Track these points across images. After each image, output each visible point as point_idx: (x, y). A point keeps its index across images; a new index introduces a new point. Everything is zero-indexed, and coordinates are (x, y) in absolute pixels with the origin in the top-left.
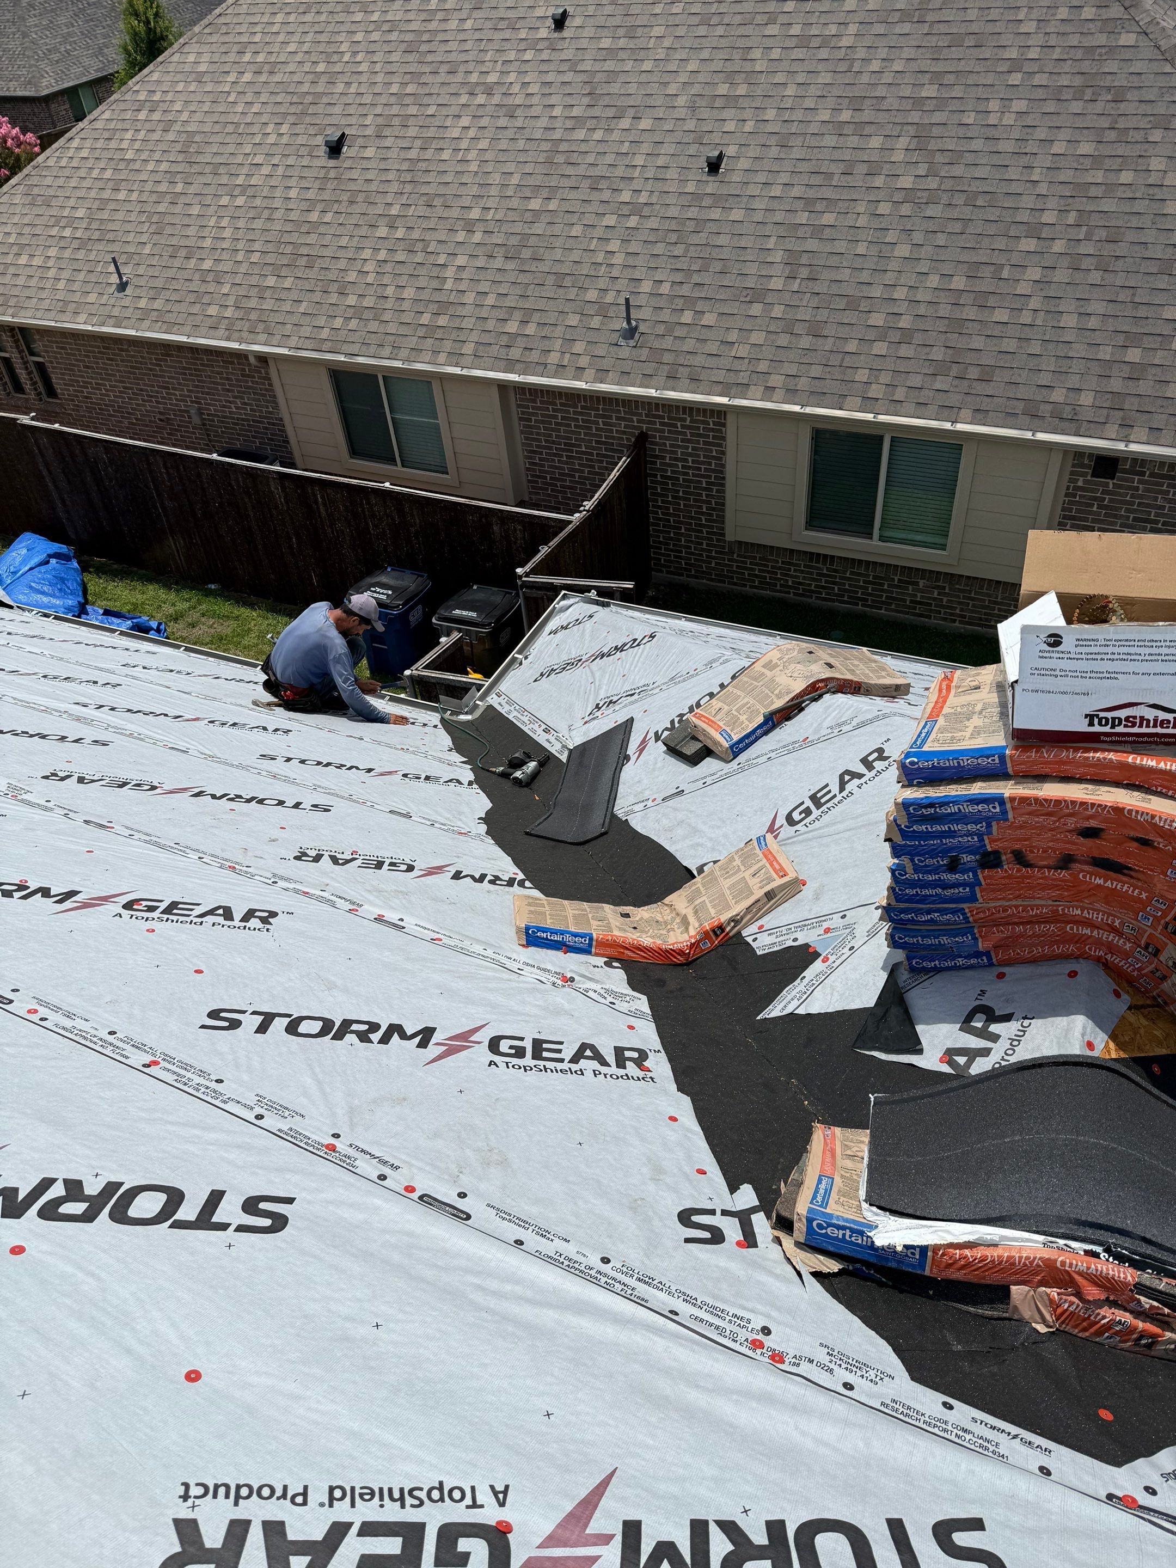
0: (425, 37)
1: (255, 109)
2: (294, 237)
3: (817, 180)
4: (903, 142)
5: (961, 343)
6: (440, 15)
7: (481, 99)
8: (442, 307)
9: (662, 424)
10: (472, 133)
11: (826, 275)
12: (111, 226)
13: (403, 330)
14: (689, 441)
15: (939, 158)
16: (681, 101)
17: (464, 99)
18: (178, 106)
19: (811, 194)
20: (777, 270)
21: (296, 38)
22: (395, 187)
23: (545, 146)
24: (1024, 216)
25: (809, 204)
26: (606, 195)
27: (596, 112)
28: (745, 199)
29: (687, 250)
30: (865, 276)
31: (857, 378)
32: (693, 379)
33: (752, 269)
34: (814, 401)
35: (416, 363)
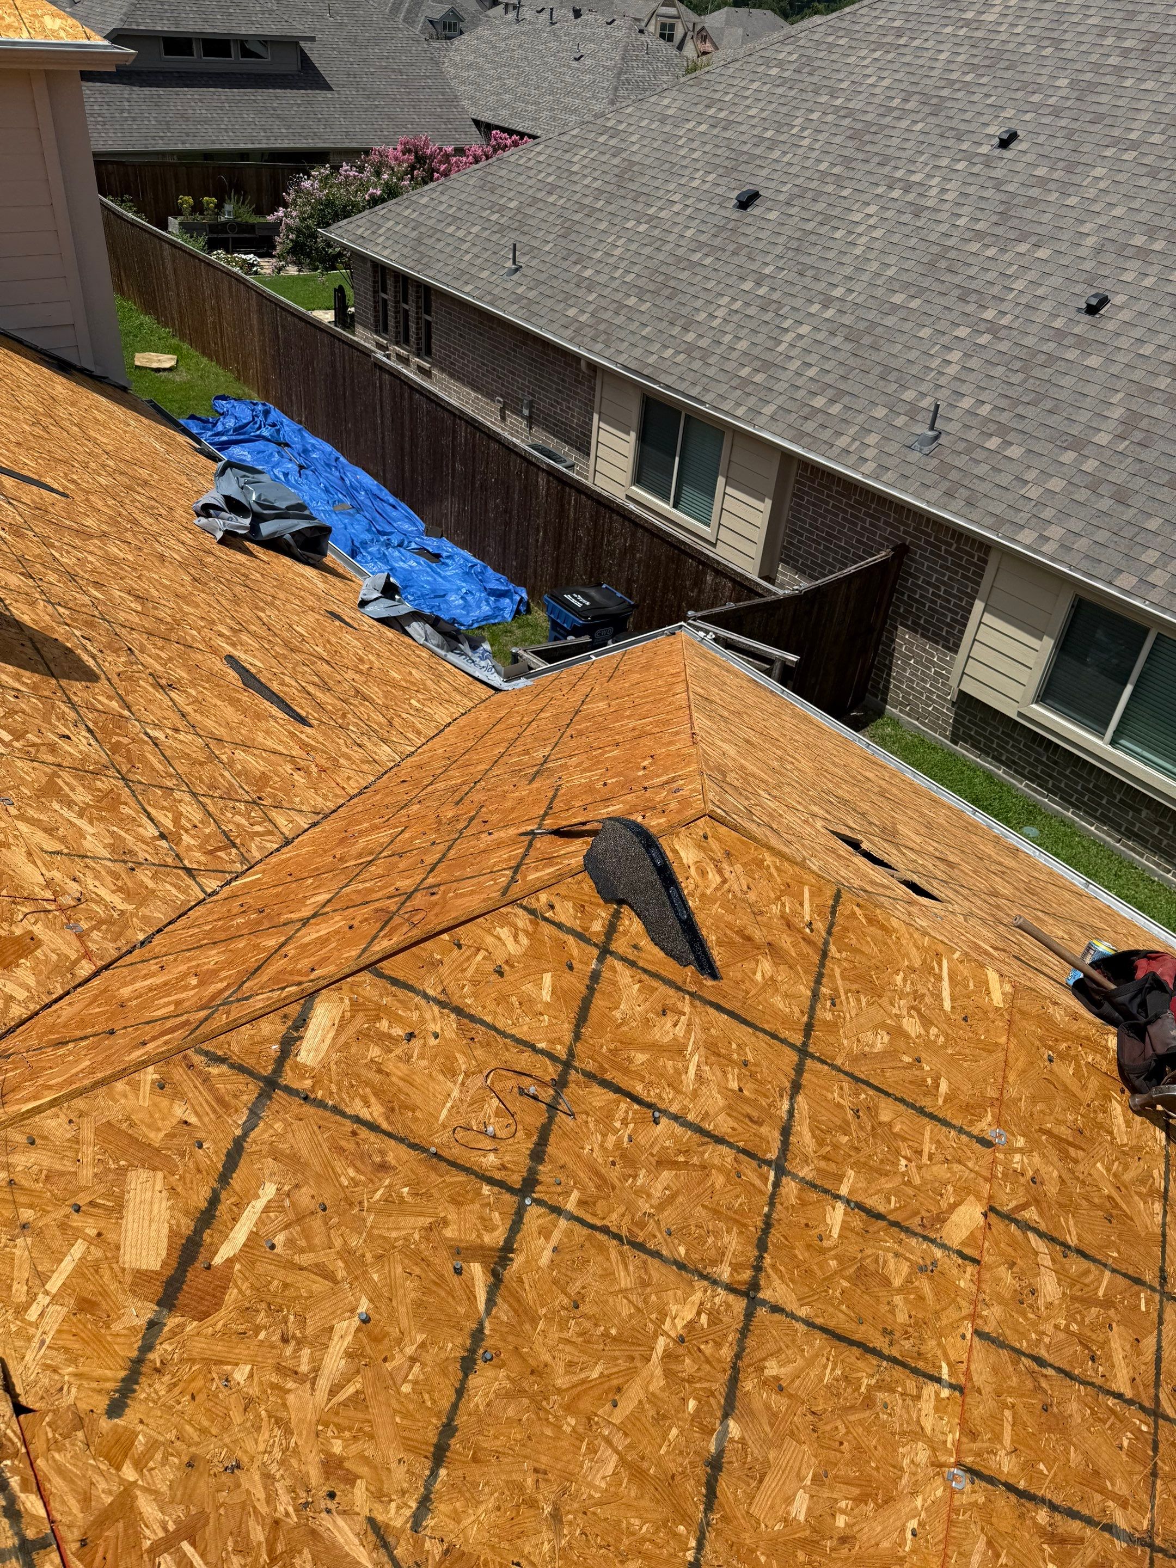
0: (873, 129)
1: (695, 156)
2: (671, 270)
6: (896, 114)
7: (896, 194)
8: (766, 366)
9: (927, 542)
10: (872, 221)
11: (1162, 446)
12: (531, 222)
13: (721, 376)
14: (947, 568)
16: (1090, 241)
17: (880, 190)
18: (634, 139)
20: (1111, 425)
21: (761, 105)
22: (779, 250)
23: (935, 249)
26: (970, 308)
27: (999, 231)
28: (1110, 349)
29: (1025, 381)
31: (1143, 558)
32: (969, 503)
33: (1083, 417)
34: (1085, 565)
35: (716, 408)
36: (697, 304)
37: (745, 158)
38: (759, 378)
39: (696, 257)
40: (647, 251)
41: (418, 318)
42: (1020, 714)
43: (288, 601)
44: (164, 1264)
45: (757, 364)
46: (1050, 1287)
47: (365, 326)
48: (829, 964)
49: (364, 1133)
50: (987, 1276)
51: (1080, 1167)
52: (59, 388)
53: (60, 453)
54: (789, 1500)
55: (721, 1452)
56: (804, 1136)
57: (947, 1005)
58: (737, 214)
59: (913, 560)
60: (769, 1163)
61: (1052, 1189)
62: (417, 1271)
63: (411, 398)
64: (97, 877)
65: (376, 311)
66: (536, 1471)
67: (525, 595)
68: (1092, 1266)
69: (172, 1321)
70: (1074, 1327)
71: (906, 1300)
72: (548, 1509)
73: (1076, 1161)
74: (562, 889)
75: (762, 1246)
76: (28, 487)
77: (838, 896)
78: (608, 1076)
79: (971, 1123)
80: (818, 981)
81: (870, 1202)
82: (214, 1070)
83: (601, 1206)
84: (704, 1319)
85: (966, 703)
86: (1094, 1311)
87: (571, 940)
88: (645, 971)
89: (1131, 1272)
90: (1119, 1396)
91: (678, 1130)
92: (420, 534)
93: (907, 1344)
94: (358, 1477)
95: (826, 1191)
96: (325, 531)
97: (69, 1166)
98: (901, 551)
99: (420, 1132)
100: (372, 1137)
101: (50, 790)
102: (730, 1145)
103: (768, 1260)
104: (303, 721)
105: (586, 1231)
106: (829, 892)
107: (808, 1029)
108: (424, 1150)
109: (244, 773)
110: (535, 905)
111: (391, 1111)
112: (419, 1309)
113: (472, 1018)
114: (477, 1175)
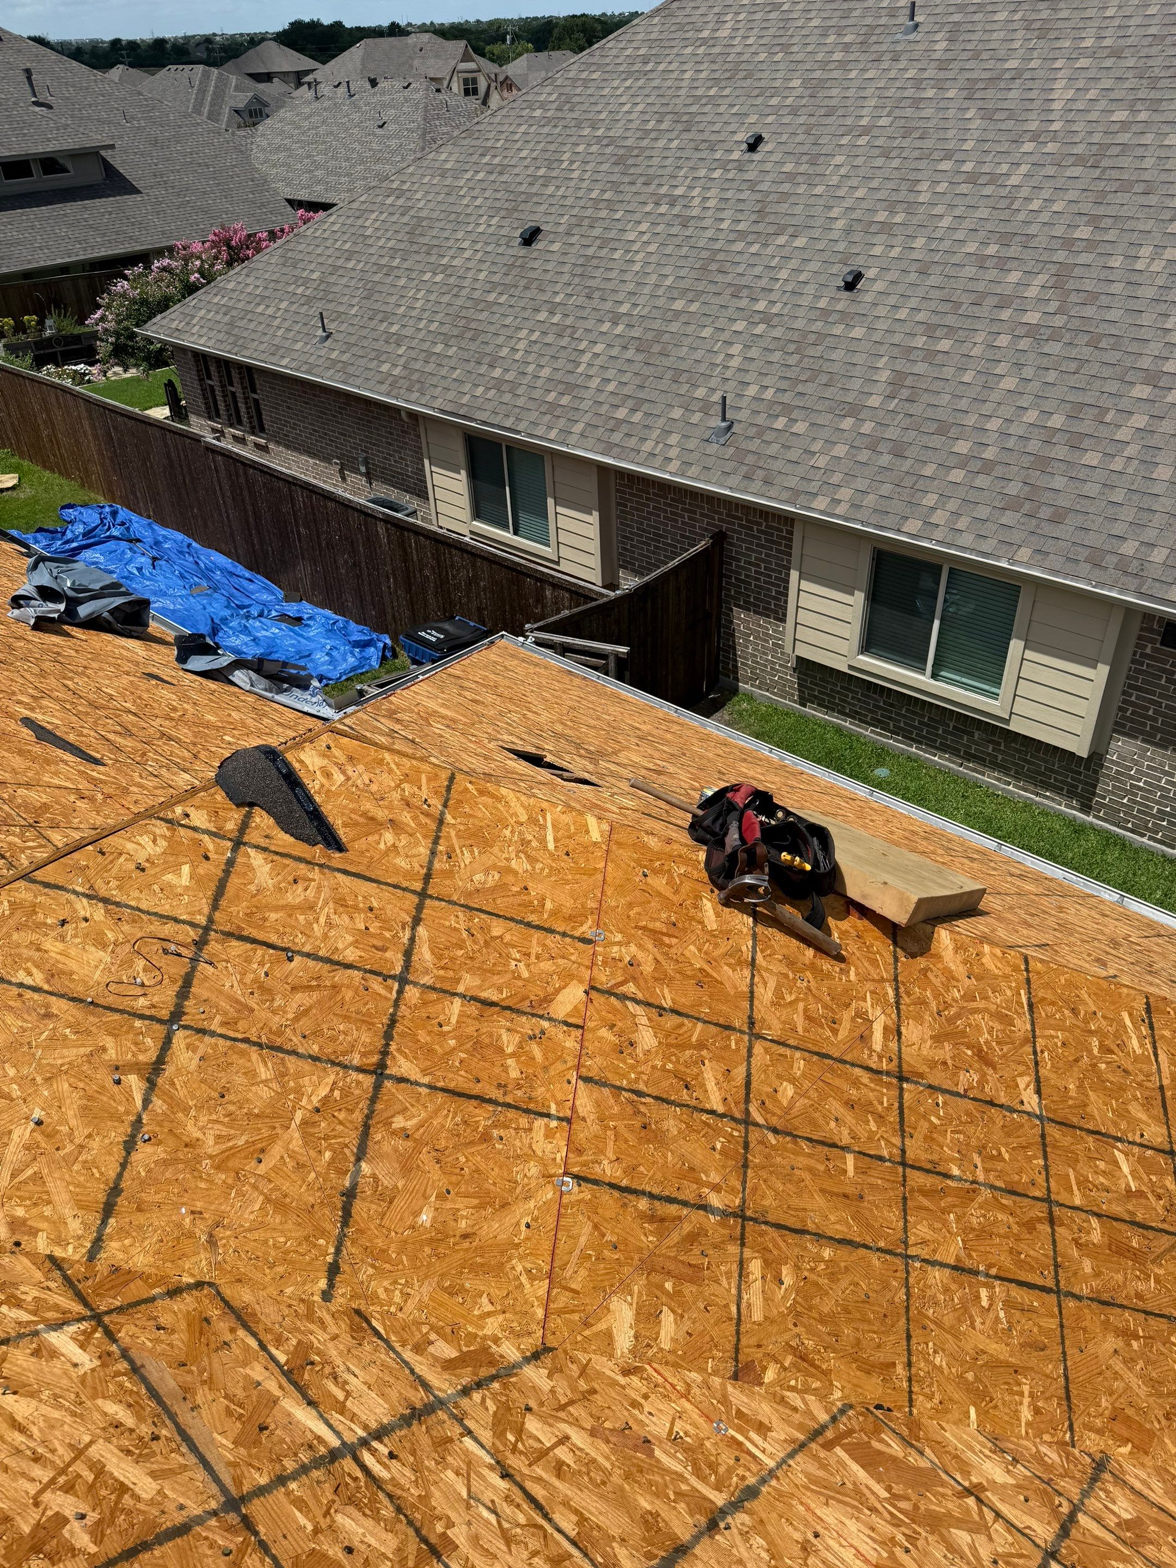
0: (635, 152)
1: (478, 202)
2: (470, 312)
3: (946, 307)
4: (1041, 279)
5: (1043, 480)
6: (653, 135)
7: (663, 209)
8: (570, 388)
9: (740, 525)
10: (645, 238)
11: (926, 398)
12: (335, 289)
13: (531, 405)
14: (762, 546)
15: (1073, 298)
16: (840, 224)
17: (648, 208)
18: (418, 196)
19: (935, 320)
20: (880, 388)
21: (531, 146)
22: (566, 278)
23: (705, 254)
24: (1145, 363)
25: (930, 330)
26: (744, 303)
27: (760, 227)
28: (870, 319)
29: (801, 361)
30: (963, 404)
31: (924, 502)
32: (767, 482)
33: (856, 384)
34: (874, 519)
35: (531, 436)
36: (500, 340)
37: (523, 197)
38: (565, 400)
39: (491, 297)
40: (445, 299)
41: (246, 398)
42: (850, 667)
43: (101, 669)
45: (561, 387)
46: (647, 1039)
47: (198, 415)
48: (445, 829)
49: (29, 994)
50: (588, 1036)
51: (674, 950)
54: (417, 1214)
55: (354, 1186)
56: (424, 954)
57: (551, 846)
58: (523, 251)
59: (732, 544)
60: (393, 977)
61: (648, 968)
62: (81, 1085)
63: (246, 474)
65: (205, 398)
66: (193, 1212)
67: (388, 641)
68: (686, 1021)
70: (670, 1066)
71: (518, 1062)
72: (204, 1238)
73: (670, 946)
74: (196, 800)
75: (388, 1036)
77: (452, 778)
78: (245, 933)
79: (574, 928)
80: (436, 841)
81: (484, 995)
83: (242, 1025)
84: (337, 1094)
85: (805, 667)
86: (688, 1053)
87: (206, 838)
88: (277, 853)
89: (721, 1021)
90: (712, 1112)
91: (311, 963)
92: (279, 602)
93: (519, 1093)
94: (38, 1231)
95: (445, 992)
96: (145, 604)
98: (720, 538)
99: (79, 990)
100: (36, 996)
102: (358, 968)
103: (393, 1047)
104: (97, 762)
105: (229, 1043)
106: (444, 775)
107: (427, 877)
108: (81, 1001)
109: (26, 805)
110: (170, 816)
111: (51, 976)
112: (85, 1111)
113: (118, 904)
114: (129, 1014)
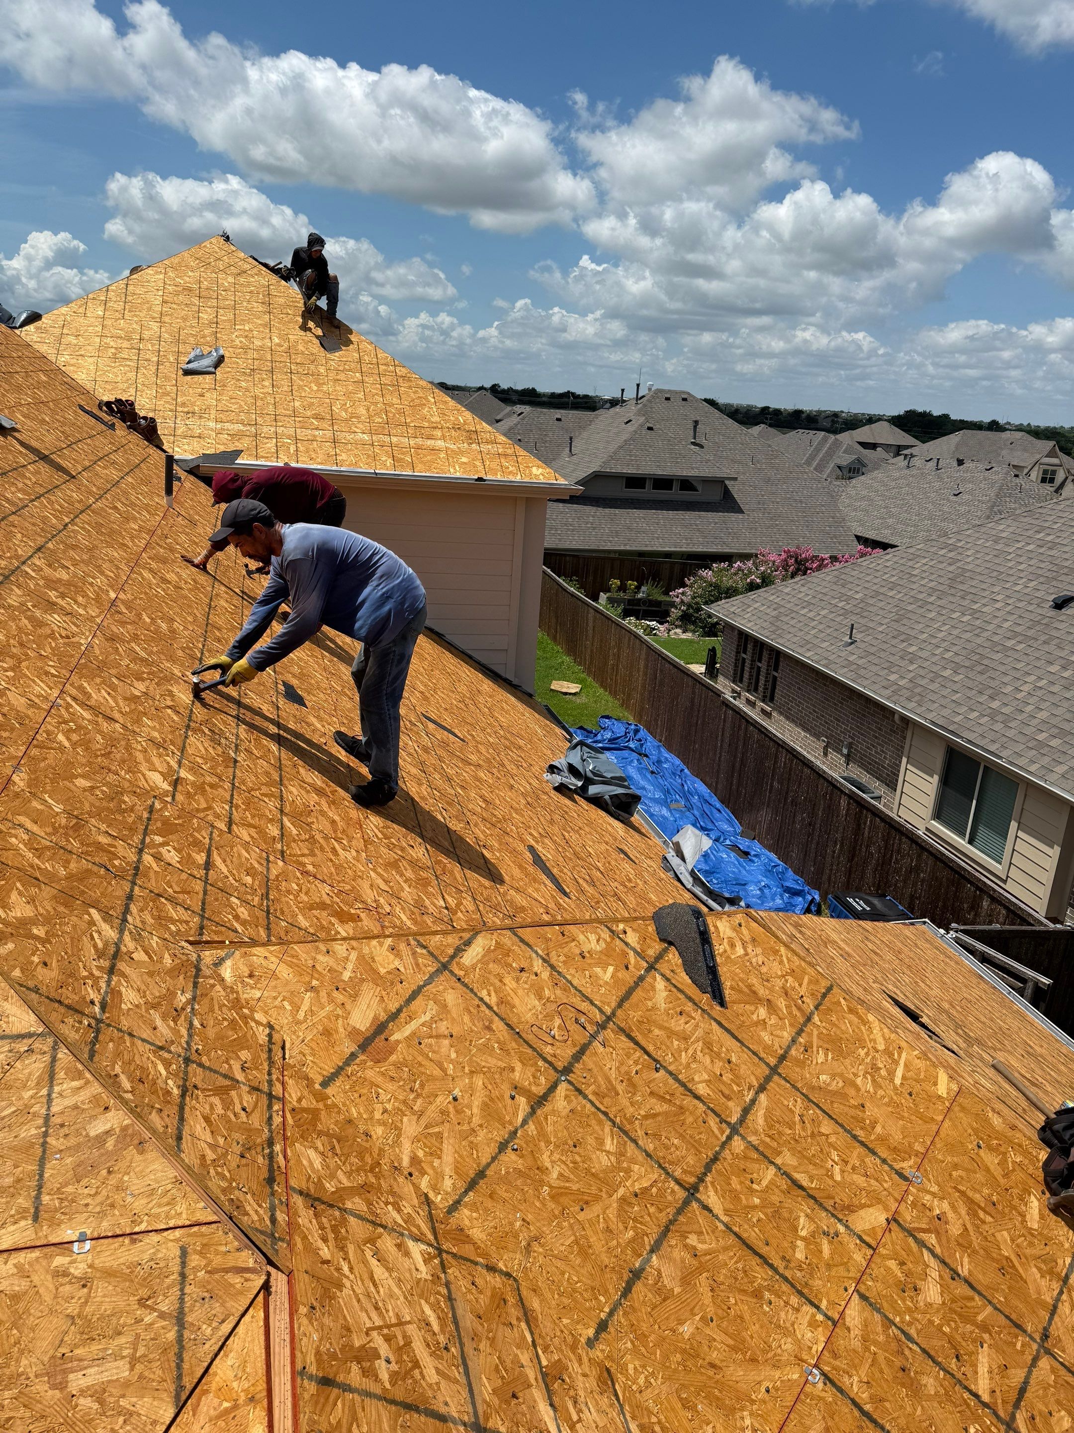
1: (1021, 567)
2: (986, 651)
12: (871, 609)
13: (1020, 738)
35: (1011, 763)
36: (1006, 679)
37: (1066, 570)
38: (1055, 743)
39: (1009, 644)
40: (967, 636)
41: (768, 674)
43: (590, 833)
44: (367, 1030)
45: (1055, 731)
46: (932, 1293)
47: (726, 677)
48: (810, 1027)
49: (484, 1008)
50: (876, 1259)
51: (986, 1227)
52: (485, 686)
53: (469, 720)
54: (681, 1323)
55: (642, 1270)
56: (758, 1118)
57: (898, 1081)
58: (1053, 613)
60: (728, 1124)
61: (955, 1230)
62: (490, 1087)
63: (746, 729)
64: (403, 909)
65: (736, 666)
66: (523, 1220)
67: (817, 897)
68: (977, 1298)
69: (362, 1057)
70: (946, 1329)
71: (806, 1247)
72: (523, 1243)
73: (983, 1222)
74: (635, 925)
75: (708, 1168)
76: (442, 731)
77: (829, 989)
78: (633, 1035)
79: (895, 1160)
80: (800, 1032)
81: (797, 1176)
82: (419, 950)
83: (607, 1101)
84: (654, 1190)
86: (969, 1327)
87: (631, 953)
88: (675, 987)
89: (1014, 1316)
90: (976, 1396)
91: (671, 1081)
92: (735, 834)
93: (799, 1274)
94: (426, 1173)
95: (765, 1157)
96: (636, 799)
97: (340, 969)
99: (514, 1021)
100: (487, 1011)
101: (394, 865)
102: (704, 1103)
103: (708, 1179)
104: (565, 894)
105: (593, 1109)
106: (824, 984)
107: (783, 1058)
108: (512, 1029)
109: (511, 902)
110: (614, 928)
111: (501, 1002)
112: (485, 1106)
113: (559, 973)
114: (538, 1053)
